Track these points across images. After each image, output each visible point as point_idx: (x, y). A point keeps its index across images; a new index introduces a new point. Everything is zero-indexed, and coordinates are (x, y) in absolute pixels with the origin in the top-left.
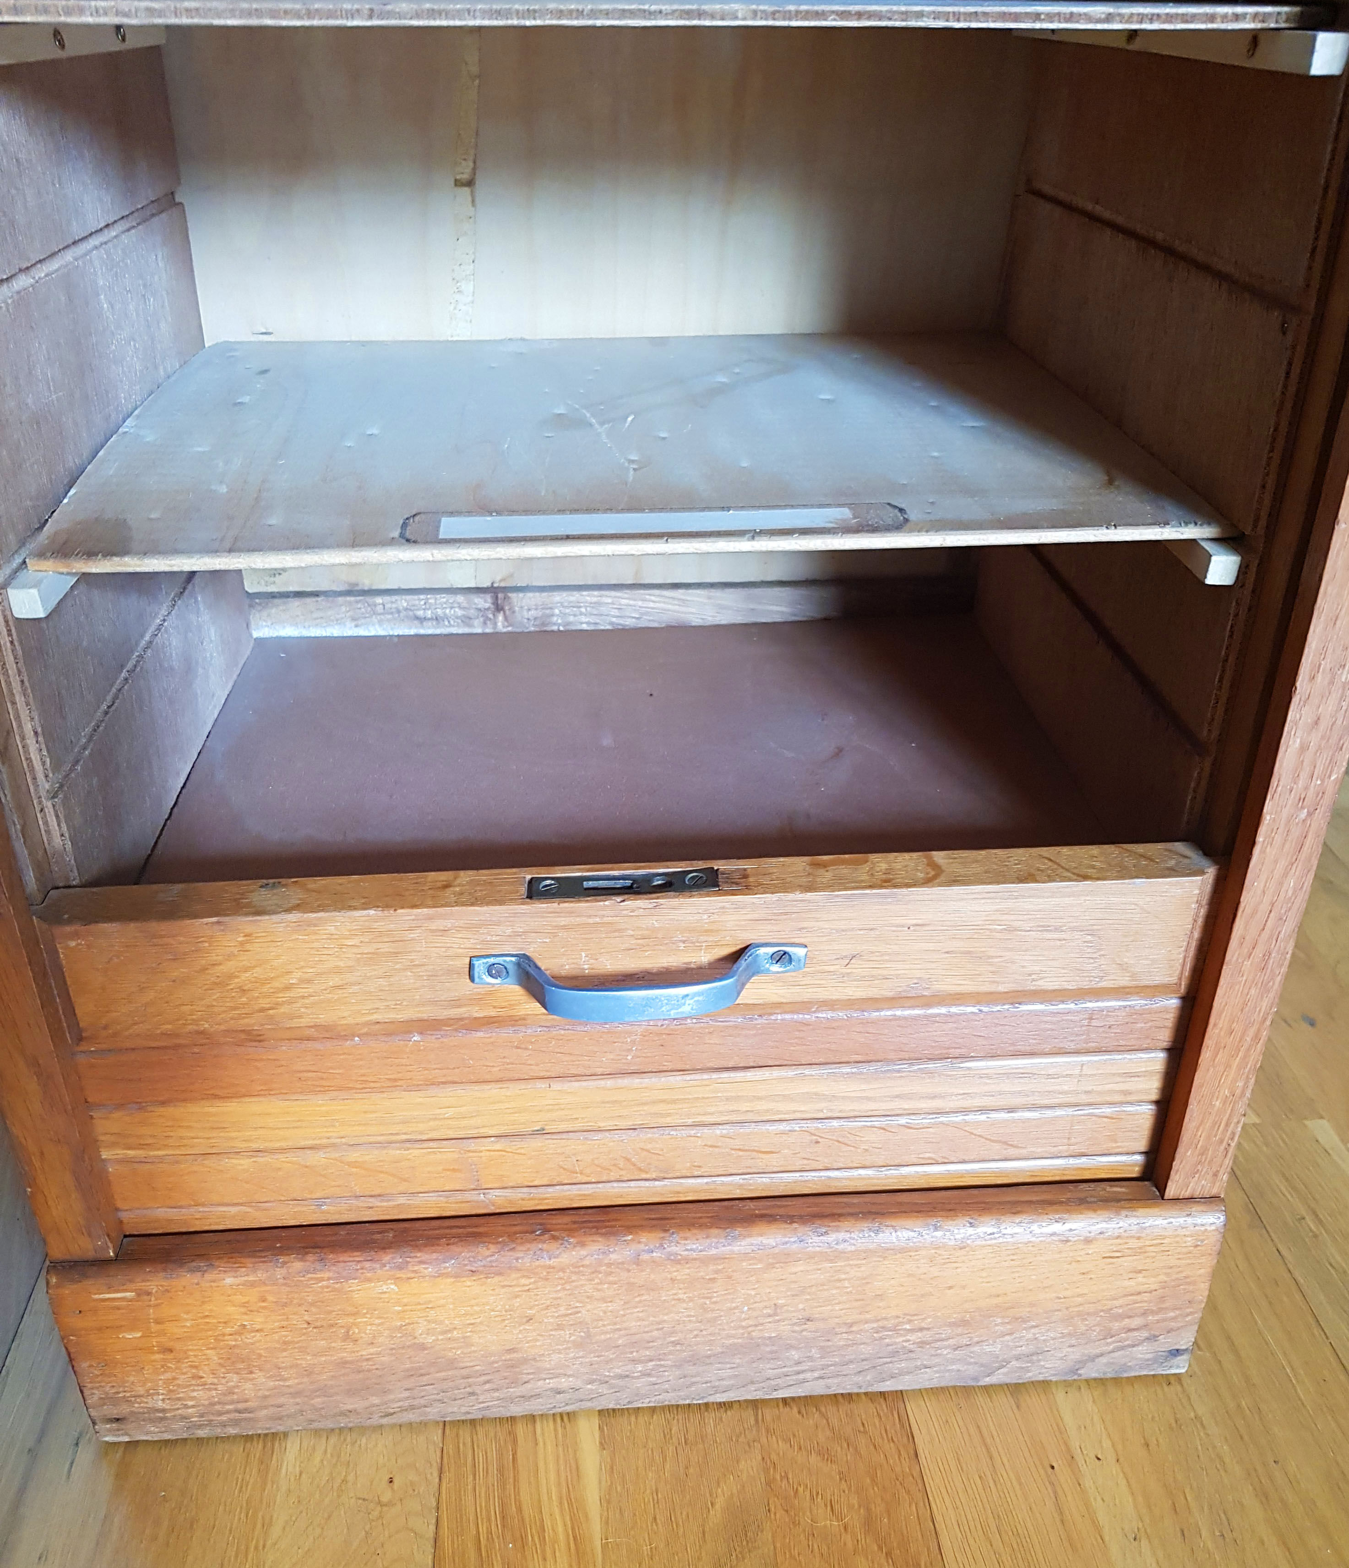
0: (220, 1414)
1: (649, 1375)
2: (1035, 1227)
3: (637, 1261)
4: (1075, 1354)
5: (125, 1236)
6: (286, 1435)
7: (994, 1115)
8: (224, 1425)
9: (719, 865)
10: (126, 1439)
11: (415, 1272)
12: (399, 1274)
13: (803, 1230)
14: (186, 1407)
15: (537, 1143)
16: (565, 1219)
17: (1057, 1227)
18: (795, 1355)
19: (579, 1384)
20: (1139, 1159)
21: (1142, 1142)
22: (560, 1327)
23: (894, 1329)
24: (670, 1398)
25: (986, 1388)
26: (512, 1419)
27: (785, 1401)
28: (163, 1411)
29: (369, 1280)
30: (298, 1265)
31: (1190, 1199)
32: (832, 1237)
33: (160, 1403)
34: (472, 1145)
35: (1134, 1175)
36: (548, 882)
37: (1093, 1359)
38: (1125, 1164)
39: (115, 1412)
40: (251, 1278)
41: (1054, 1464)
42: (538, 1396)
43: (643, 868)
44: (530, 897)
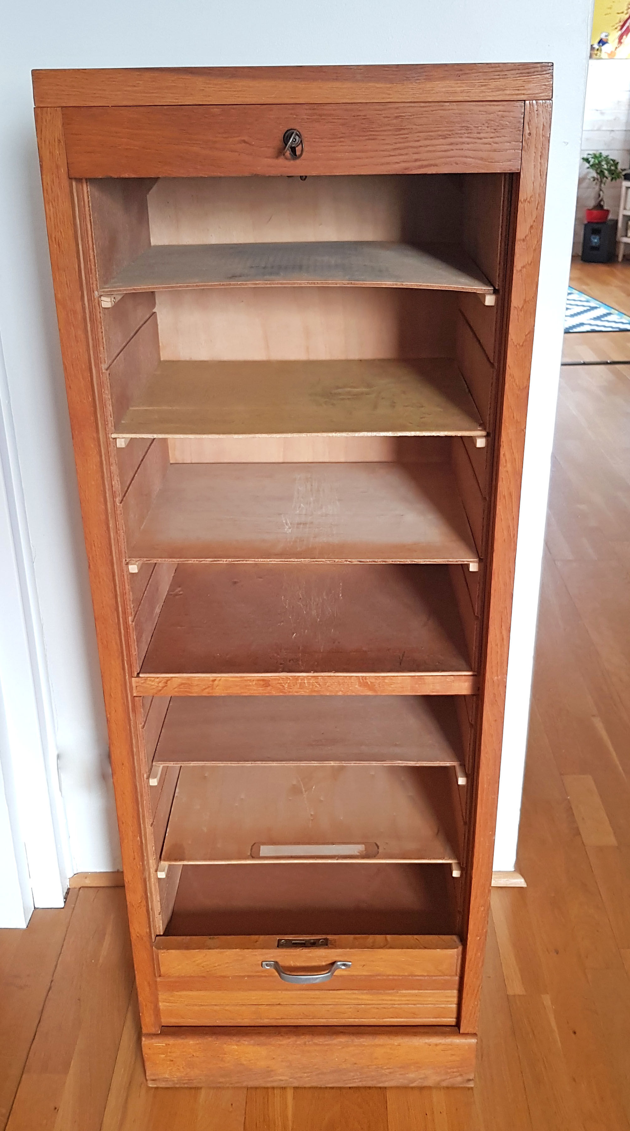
0: (183, 1080)
1: (309, 1077)
2: (421, 1040)
3: (305, 1044)
4: (438, 1079)
5: (162, 1026)
6: (201, 1088)
7: (410, 1005)
8: (184, 1084)
9: (329, 937)
10: (155, 1086)
11: (242, 1043)
12: (238, 1043)
13: (353, 1037)
14: (174, 1077)
15: (278, 1007)
16: (284, 1029)
17: (427, 1041)
18: (352, 1074)
19: (288, 1078)
20: (454, 1020)
21: (455, 1015)
22: (282, 1061)
23: (381, 1068)
24: (314, 1084)
25: (412, 1088)
26: (267, 1088)
27: (350, 1088)
28: (168, 1078)
29: (230, 1045)
30: (210, 1039)
31: (467, 1034)
32: (362, 1040)
33: (167, 1076)
34: (260, 1007)
35: (453, 1024)
36: (283, 941)
37: (444, 1080)
38: (451, 1021)
39: (154, 1078)
40: (197, 1042)
41: (427, 1113)
42: (276, 1081)
43: (308, 937)
44: (278, 946)
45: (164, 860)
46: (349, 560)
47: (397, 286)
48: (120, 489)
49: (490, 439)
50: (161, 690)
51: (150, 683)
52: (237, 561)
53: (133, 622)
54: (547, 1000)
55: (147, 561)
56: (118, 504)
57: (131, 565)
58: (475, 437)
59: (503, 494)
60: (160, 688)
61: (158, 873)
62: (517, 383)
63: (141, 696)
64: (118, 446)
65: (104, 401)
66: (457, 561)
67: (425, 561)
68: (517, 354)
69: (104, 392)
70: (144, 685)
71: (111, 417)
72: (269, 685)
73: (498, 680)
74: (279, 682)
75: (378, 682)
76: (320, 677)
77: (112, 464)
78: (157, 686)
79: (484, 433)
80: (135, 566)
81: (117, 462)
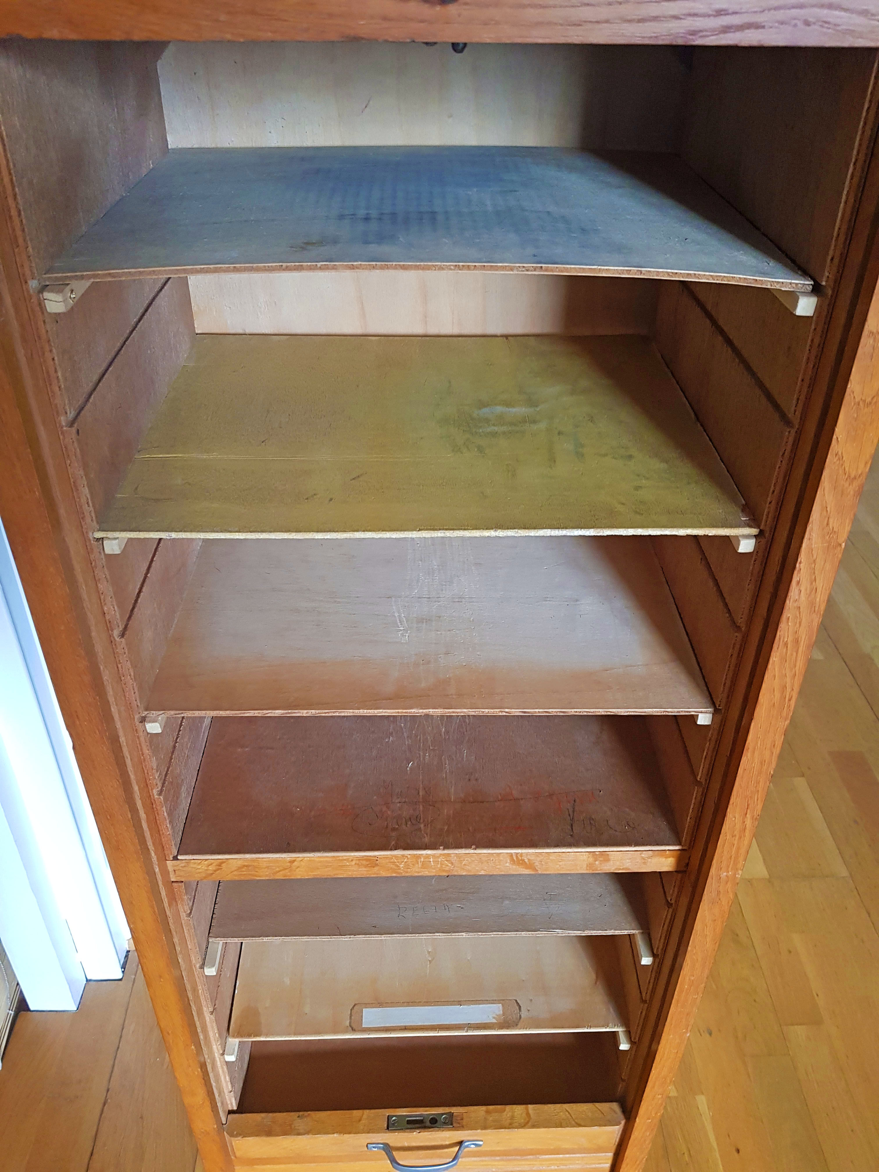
9: (455, 1110)
36: (394, 1118)
44: (388, 1128)
45: (233, 1037)
46: (507, 710)
47: (628, 274)
48: (118, 616)
49: (763, 541)
50: (212, 874)
51: (195, 866)
52: (325, 713)
53: (160, 794)
54: (702, 1101)
55: (176, 714)
56: (117, 639)
57: (150, 722)
58: (737, 537)
59: (786, 640)
60: (209, 872)
61: (226, 1056)
62: (847, 469)
63: (182, 882)
64: (108, 551)
65: (72, 480)
66: (678, 712)
67: (628, 712)
68: (856, 420)
69: (70, 465)
70: (184, 869)
71: (89, 506)
72: (377, 865)
73: (727, 876)
74: (392, 860)
75: (539, 859)
76: (452, 855)
77: (99, 579)
78: (207, 870)
79: (754, 531)
80: (157, 725)
81: (108, 577)
